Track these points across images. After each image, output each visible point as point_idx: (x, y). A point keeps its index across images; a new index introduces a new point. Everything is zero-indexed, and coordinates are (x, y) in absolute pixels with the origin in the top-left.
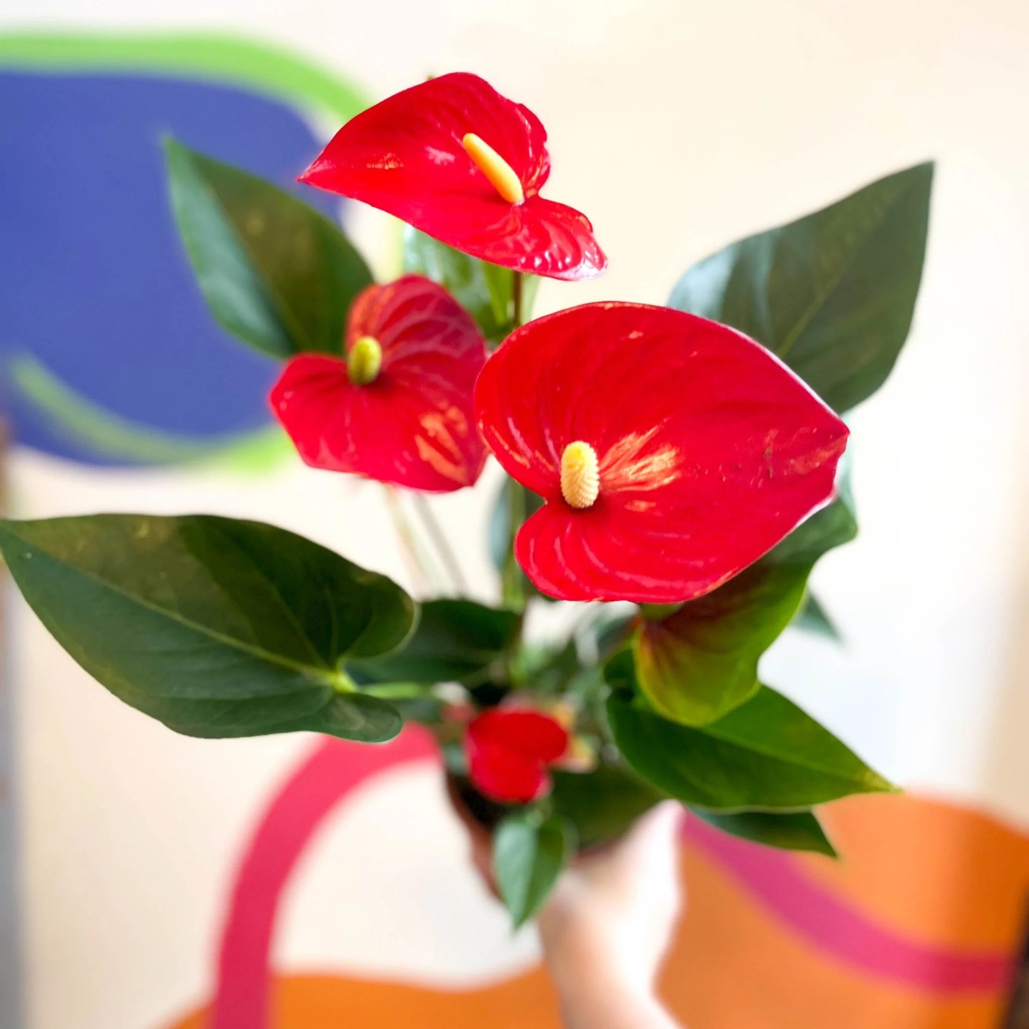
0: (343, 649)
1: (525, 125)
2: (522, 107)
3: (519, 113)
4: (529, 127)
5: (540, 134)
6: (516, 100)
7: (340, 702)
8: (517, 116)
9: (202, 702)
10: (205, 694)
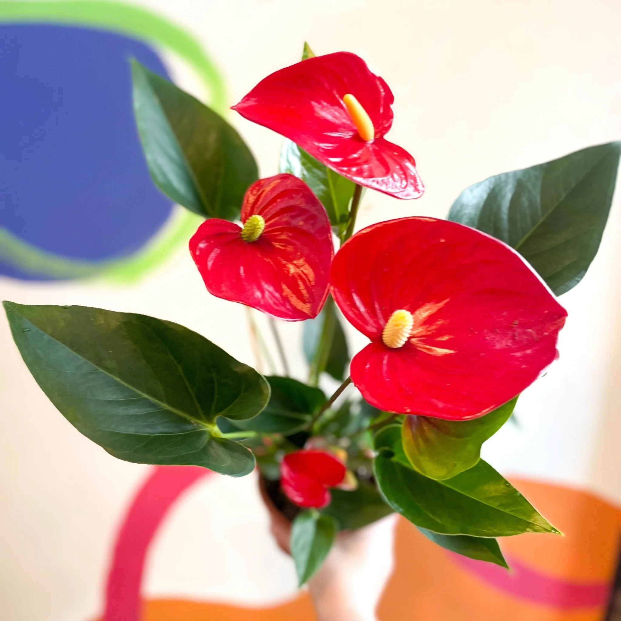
0: (218, 410)
1: (379, 91)
2: (380, 79)
3: (378, 83)
4: (383, 94)
5: (390, 98)
6: (377, 74)
7: (214, 444)
8: (376, 84)
9: (129, 436)
10: (131, 431)
